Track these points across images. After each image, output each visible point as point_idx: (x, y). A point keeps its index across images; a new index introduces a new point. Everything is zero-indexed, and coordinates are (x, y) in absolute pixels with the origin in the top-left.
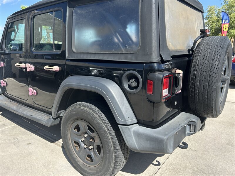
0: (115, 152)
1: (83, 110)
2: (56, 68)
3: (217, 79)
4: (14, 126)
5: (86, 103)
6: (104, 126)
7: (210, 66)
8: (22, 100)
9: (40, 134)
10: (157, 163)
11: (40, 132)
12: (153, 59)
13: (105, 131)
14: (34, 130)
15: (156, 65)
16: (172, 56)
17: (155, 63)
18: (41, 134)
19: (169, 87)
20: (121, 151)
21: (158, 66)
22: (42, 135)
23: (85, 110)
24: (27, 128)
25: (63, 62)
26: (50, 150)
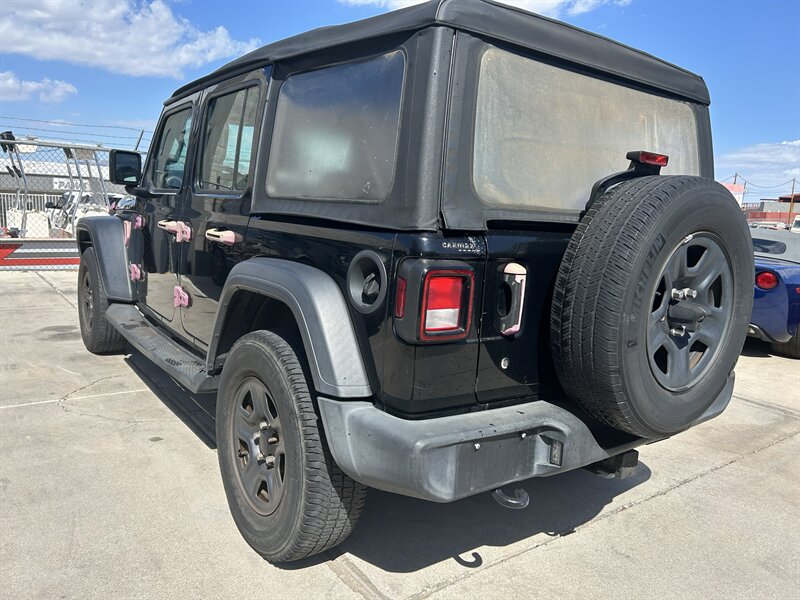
0: (310, 476)
1: (257, 348)
2: (228, 236)
3: (621, 300)
4: (143, 393)
5: (271, 333)
6: (294, 398)
7: (607, 261)
8: (164, 320)
9: (194, 423)
10: (473, 559)
11: (197, 418)
12: (416, 221)
13: (292, 412)
14: (184, 410)
15: (425, 239)
16: (488, 222)
17: (426, 234)
18: (198, 423)
19: (461, 304)
20: (328, 476)
21: (431, 242)
22: (200, 426)
23: (261, 351)
24: (171, 401)
25: (243, 221)
26: (198, 464)
